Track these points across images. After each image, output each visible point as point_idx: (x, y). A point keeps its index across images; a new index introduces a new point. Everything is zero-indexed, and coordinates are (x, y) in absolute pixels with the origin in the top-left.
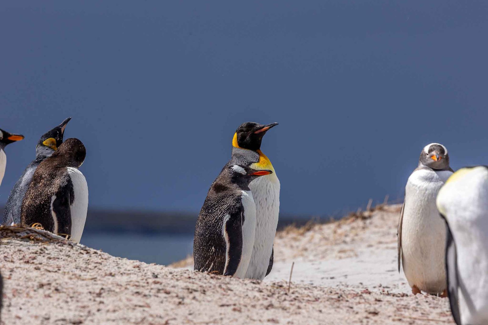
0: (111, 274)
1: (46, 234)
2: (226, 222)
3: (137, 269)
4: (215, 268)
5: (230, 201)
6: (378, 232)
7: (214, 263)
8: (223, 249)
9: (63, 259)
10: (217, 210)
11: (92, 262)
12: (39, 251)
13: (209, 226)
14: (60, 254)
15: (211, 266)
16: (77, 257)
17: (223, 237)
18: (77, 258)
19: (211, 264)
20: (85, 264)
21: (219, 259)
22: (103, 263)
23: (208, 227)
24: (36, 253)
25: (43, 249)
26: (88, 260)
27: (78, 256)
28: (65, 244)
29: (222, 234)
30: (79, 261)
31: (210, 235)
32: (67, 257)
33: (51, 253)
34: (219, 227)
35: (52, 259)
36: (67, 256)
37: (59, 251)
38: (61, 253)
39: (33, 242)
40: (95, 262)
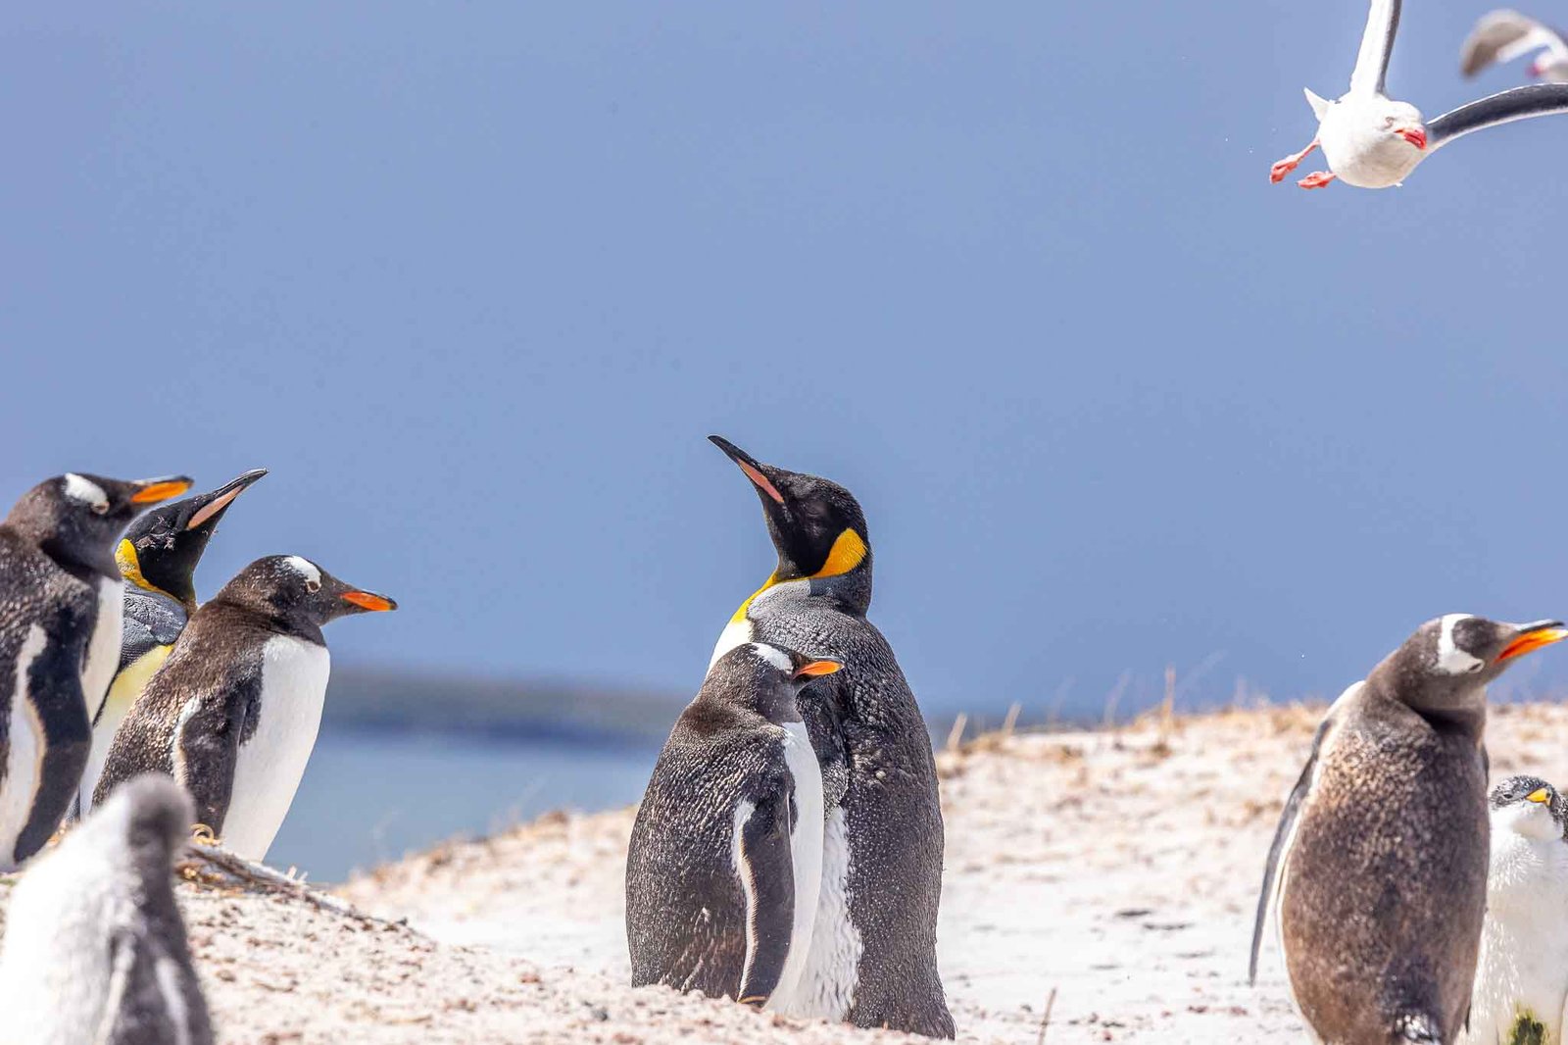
0: (463, 1004)
1: (230, 863)
2: (742, 826)
3: (533, 988)
4: (708, 974)
5: (750, 762)
6: (994, 824)
7: (706, 961)
8: (736, 913)
9: (295, 947)
10: (711, 789)
11: (391, 958)
12: (219, 918)
13: (687, 840)
14: (283, 930)
15: (697, 969)
16: (337, 940)
17: (737, 874)
18: (338, 946)
19: (697, 961)
20: (369, 967)
21: (724, 946)
22: (423, 964)
23: (685, 843)
24: (209, 925)
25: (230, 911)
26: (377, 952)
27: (343, 938)
28: (293, 897)
29: (734, 866)
30: (347, 953)
31: (693, 868)
32: (308, 940)
33: (257, 926)
34: (722, 843)
35: (263, 947)
36: (307, 936)
37: (279, 918)
38: (285, 926)
39: (193, 886)
40: (402, 959)
